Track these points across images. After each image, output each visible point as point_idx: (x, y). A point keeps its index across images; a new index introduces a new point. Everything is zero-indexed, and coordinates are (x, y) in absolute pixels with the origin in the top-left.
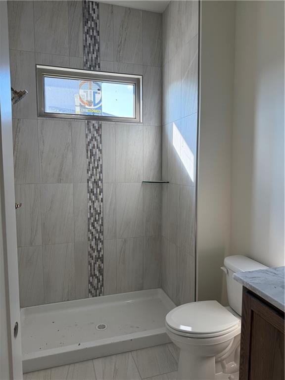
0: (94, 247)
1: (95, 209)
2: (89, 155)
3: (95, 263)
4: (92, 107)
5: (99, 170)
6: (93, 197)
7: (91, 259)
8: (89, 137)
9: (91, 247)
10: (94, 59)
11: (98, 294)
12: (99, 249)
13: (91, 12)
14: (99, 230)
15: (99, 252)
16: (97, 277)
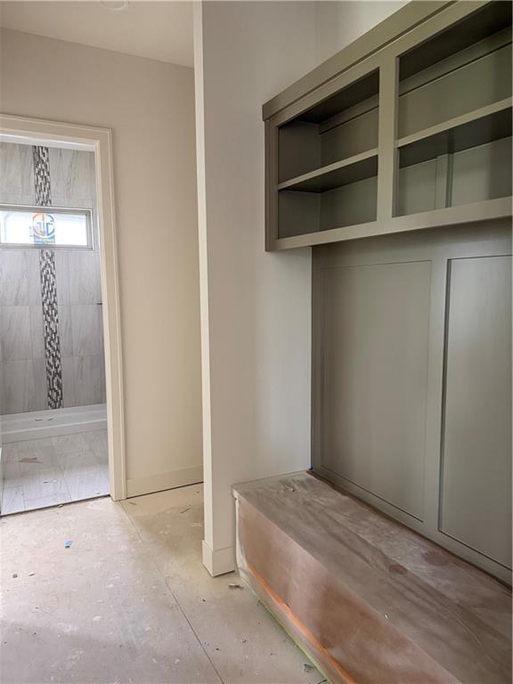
0: (52, 364)
1: (51, 329)
2: (44, 280)
3: (53, 379)
4: (46, 237)
5: (54, 293)
6: (49, 319)
7: (49, 374)
8: (43, 264)
9: (49, 364)
10: (45, 196)
12: (57, 366)
13: (41, 155)
14: (56, 348)
15: (56, 368)
16: (56, 391)
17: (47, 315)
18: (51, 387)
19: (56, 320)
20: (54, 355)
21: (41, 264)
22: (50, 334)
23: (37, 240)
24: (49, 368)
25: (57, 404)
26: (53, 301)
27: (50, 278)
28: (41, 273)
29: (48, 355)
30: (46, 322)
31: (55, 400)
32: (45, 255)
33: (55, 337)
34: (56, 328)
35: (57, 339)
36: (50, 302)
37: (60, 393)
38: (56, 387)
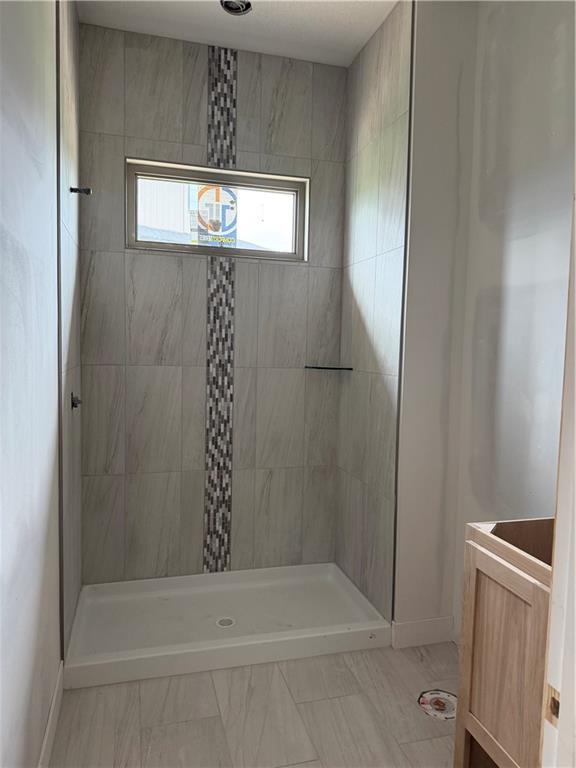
0: (215, 482)
1: (218, 413)
2: (212, 318)
3: (216, 511)
4: (220, 233)
5: (228, 343)
6: (217, 393)
7: (210, 502)
8: (214, 286)
9: (211, 481)
10: (225, 147)
11: (219, 566)
13: (223, 66)
16: (219, 536)
17: (214, 386)
18: (212, 529)
19: (229, 396)
20: (222, 464)
21: (209, 286)
22: (217, 422)
24: (211, 490)
25: (220, 561)
26: (226, 358)
27: (224, 313)
28: (208, 302)
29: (210, 465)
30: (211, 399)
31: (217, 554)
32: (218, 268)
33: (225, 430)
34: (228, 413)
35: (228, 434)
36: (220, 361)
37: (226, 540)
38: (219, 528)
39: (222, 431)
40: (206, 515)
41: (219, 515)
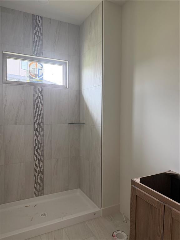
0: (38, 165)
1: (38, 141)
2: (35, 107)
4: (37, 78)
5: (42, 116)
6: (37, 134)
7: (36, 172)
8: (36, 96)
9: (36, 165)
10: (39, 49)
11: (40, 194)
12: (41, 166)
13: (38, 22)
14: (41, 154)
15: (41, 168)
16: (40, 184)
17: (37, 131)
18: (37, 182)
19: (42, 135)
20: (40, 159)
21: (34, 96)
22: (38, 144)
23: (32, 80)
24: (36, 168)
25: (40, 193)
26: (41, 121)
27: (40, 106)
28: (34, 102)
29: (35, 159)
30: (36, 136)
31: (39, 190)
32: (37, 90)
33: (41, 147)
34: (42, 140)
35: (42, 148)
36: (39, 122)
37: (42, 185)
39: (40, 147)
40: (35, 177)
41: (39, 176)
